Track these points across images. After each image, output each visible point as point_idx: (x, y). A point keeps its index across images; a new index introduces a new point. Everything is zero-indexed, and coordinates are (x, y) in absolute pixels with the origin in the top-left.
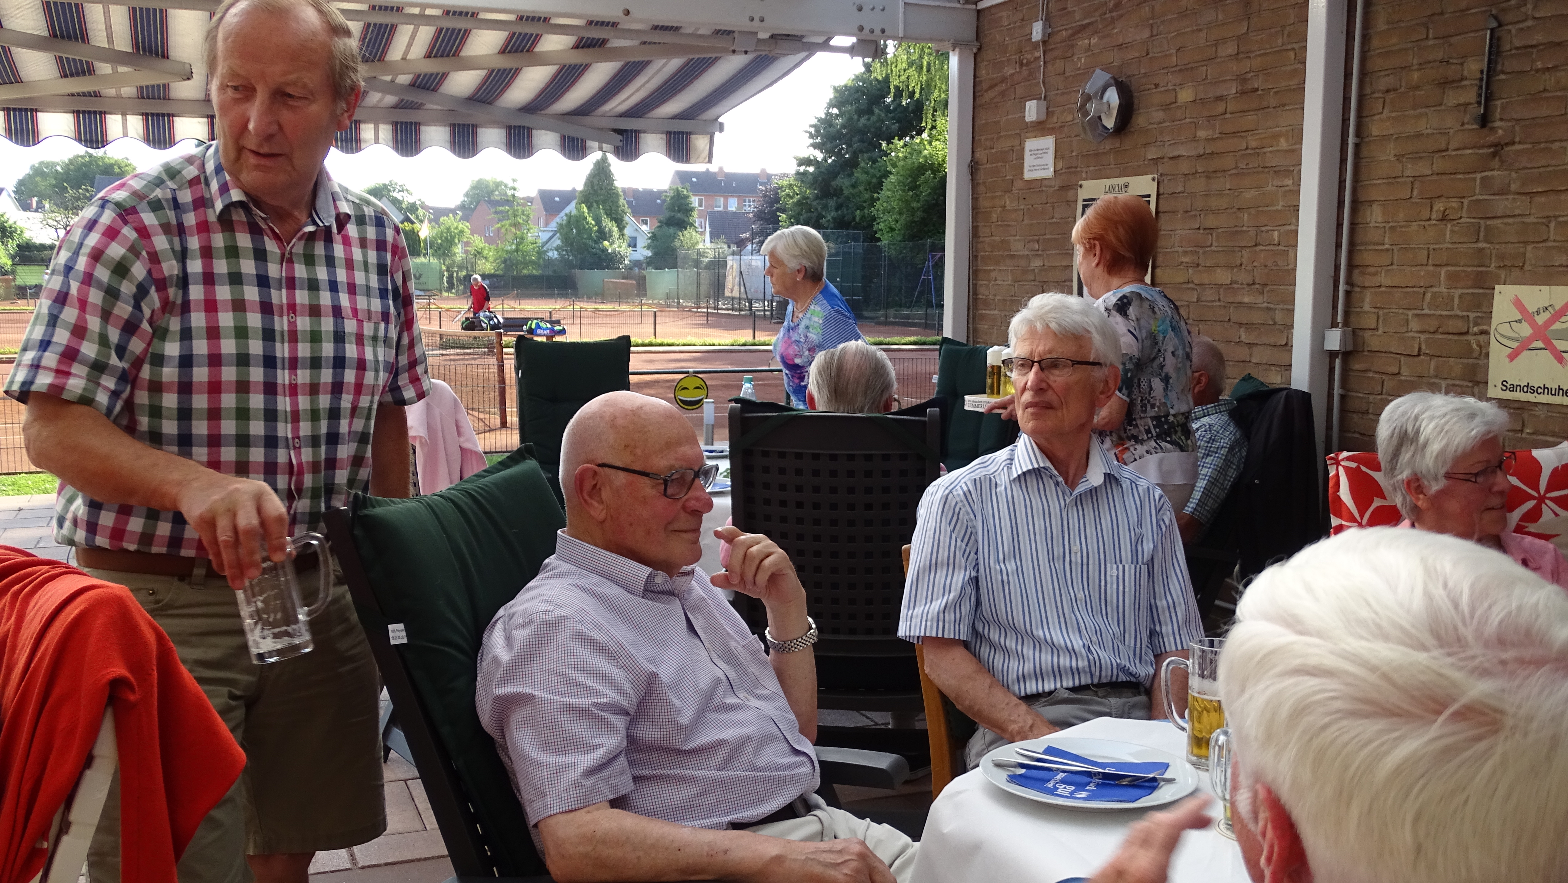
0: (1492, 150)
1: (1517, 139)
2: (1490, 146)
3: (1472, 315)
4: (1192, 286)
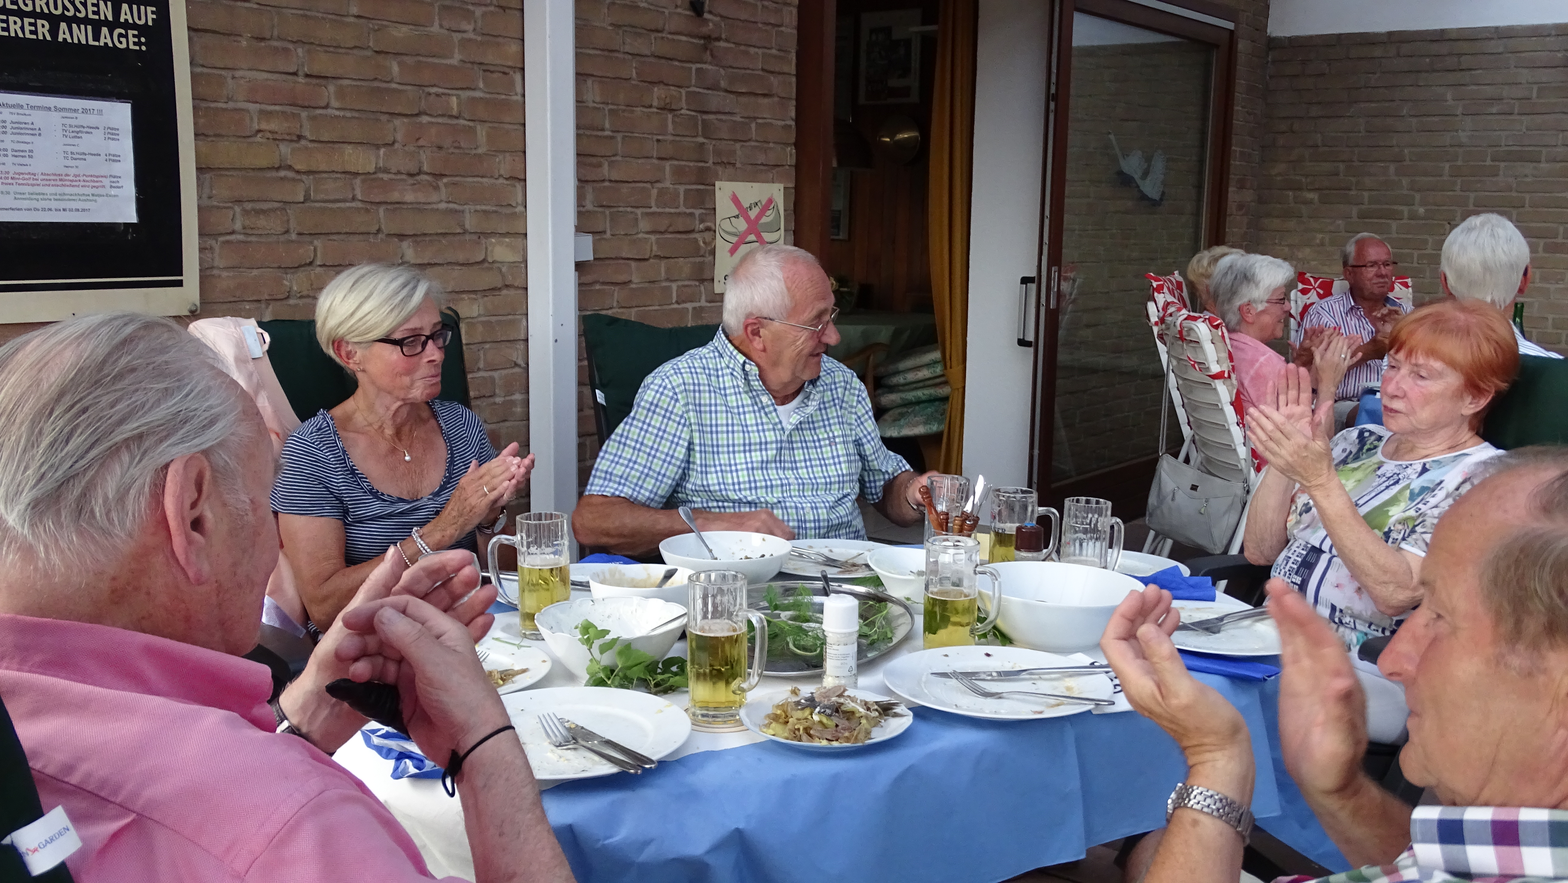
0: (702, 42)
1: (723, 36)
2: (701, 38)
3: (697, 212)
4: (290, 174)
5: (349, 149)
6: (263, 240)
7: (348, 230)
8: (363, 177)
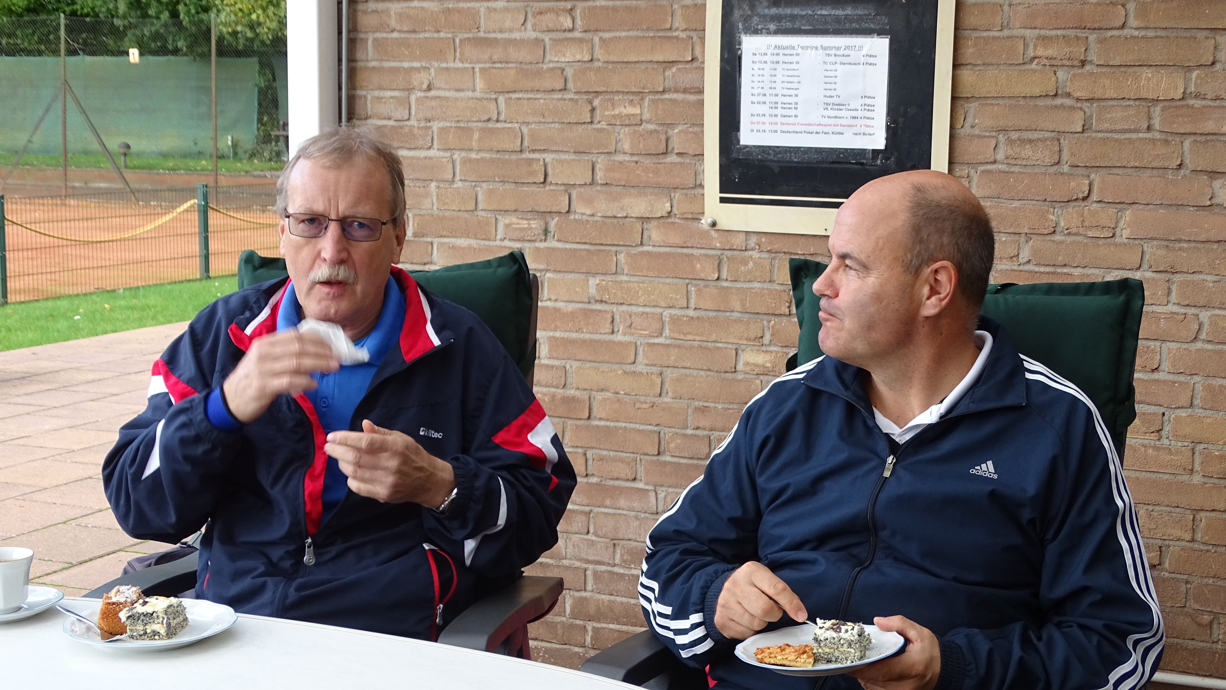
4: (1068, 102)
5: (1147, 73)
6: (1029, 170)
7: (1137, 164)
8: (1166, 104)
